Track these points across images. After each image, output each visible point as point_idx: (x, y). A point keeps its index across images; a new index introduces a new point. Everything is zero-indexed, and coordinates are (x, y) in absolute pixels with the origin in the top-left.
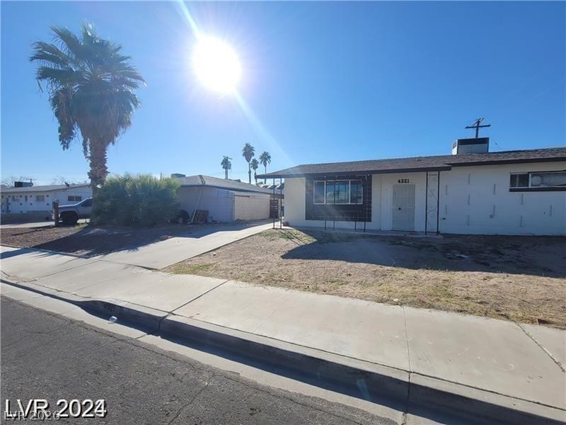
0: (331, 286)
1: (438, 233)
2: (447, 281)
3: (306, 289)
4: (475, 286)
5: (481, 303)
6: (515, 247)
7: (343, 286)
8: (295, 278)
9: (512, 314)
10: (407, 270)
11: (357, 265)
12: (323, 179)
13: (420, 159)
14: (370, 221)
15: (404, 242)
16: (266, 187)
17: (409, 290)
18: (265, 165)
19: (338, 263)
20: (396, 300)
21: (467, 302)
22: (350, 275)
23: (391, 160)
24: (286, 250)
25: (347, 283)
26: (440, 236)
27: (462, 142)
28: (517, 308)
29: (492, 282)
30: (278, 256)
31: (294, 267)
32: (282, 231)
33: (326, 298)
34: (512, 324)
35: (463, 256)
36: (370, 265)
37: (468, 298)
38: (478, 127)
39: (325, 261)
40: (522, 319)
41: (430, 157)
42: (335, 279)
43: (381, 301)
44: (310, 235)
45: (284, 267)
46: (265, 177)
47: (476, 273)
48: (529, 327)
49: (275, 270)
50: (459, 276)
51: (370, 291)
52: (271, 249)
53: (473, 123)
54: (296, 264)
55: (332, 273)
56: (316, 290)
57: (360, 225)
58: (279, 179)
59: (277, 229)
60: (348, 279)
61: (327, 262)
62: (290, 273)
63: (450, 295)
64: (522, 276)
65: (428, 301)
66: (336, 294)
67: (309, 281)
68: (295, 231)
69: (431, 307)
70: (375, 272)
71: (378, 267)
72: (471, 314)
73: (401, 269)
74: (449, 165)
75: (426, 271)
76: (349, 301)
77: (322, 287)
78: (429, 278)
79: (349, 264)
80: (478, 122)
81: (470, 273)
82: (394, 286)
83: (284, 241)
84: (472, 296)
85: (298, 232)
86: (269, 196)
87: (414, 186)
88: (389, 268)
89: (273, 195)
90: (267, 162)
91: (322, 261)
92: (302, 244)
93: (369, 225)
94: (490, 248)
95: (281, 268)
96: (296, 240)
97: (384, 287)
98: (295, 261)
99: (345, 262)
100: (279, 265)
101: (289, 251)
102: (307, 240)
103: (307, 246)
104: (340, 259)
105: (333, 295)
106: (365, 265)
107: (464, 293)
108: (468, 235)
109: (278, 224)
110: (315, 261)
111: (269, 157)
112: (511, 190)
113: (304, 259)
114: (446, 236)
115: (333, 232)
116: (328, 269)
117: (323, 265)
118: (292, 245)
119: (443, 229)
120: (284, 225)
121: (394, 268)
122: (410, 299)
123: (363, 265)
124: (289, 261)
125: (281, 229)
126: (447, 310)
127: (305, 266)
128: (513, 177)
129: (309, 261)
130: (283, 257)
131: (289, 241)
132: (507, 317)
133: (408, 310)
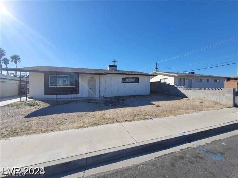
0: (57, 127)
1: (103, 97)
2: (104, 114)
3: (41, 132)
4: (112, 114)
5: (113, 119)
6: (123, 100)
7: (63, 125)
8: (34, 128)
9: (120, 120)
10: (92, 112)
11: (70, 114)
12: (55, 74)
13: (97, 70)
14: (79, 94)
15: (91, 101)
16: (17, 76)
17: (91, 120)
18: (16, 63)
19: (61, 115)
20: (85, 126)
21: (109, 120)
22: (67, 119)
23: (87, 69)
24: (29, 113)
25: (65, 123)
26: (104, 98)
27: (110, 66)
28: (121, 118)
29: (116, 111)
30: (21, 118)
31: (33, 121)
32: (27, 102)
33: (53, 134)
34: (120, 124)
35: (109, 104)
36: (77, 113)
37: (109, 119)
38: (115, 62)
39: (54, 115)
40: (122, 121)
41: (101, 70)
42: (59, 123)
43: (80, 127)
44: (46, 103)
45: (26, 123)
46: (16, 70)
47: (112, 109)
48: (123, 123)
49: (18, 126)
50: (108, 111)
51: (76, 124)
52: (16, 114)
53: (114, 60)
54: (35, 120)
55: (57, 120)
56: (47, 131)
57: (74, 96)
58: (25, 72)
59: (23, 101)
60: (66, 121)
61: (55, 115)
62: (30, 126)
63: (104, 119)
64: (123, 108)
65: (97, 123)
66: (58, 130)
67: (43, 127)
68: (37, 101)
69: (98, 124)
70: (78, 115)
71: (80, 113)
72: (110, 123)
73: (89, 113)
74: (106, 73)
75: (98, 111)
76: (65, 131)
77: (51, 128)
78: (98, 114)
79: (67, 114)
80: (115, 60)
81: (111, 110)
82: (86, 120)
83: (28, 108)
84: (111, 117)
85: (39, 102)
86: (18, 82)
87: (95, 80)
88: (84, 113)
89: (20, 81)
90: (17, 61)
91: (52, 115)
92: (41, 108)
93: (78, 96)
94: (117, 101)
95: (22, 124)
96: (37, 106)
97: (82, 121)
98: (34, 118)
99: (64, 114)
100: (22, 122)
101: (31, 113)
102: (44, 105)
103: (44, 109)
104: (62, 113)
105: (56, 131)
106: (75, 113)
107: (108, 117)
108: (111, 97)
109: (24, 99)
110: (47, 116)
111: (19, 59)
112: (122, 82)
113: (41, 116)
114: (106, 98)
115: (60, 100)
116: (55, 118)
117: (53, 117)
118: (34, 109)
119: (105, 96)
120: (29, 99)
121: (87, 113)
122: (91, 124)
123: (73, 114)
124: (30, 119)
125: (26, 101)
126: (103, 124)
127: (41, 120)
128: (123, 79)
129: (43, 117)
130: (26, 117)
131: (32, 107)
132: (118, 122)
133: (90, 128)
